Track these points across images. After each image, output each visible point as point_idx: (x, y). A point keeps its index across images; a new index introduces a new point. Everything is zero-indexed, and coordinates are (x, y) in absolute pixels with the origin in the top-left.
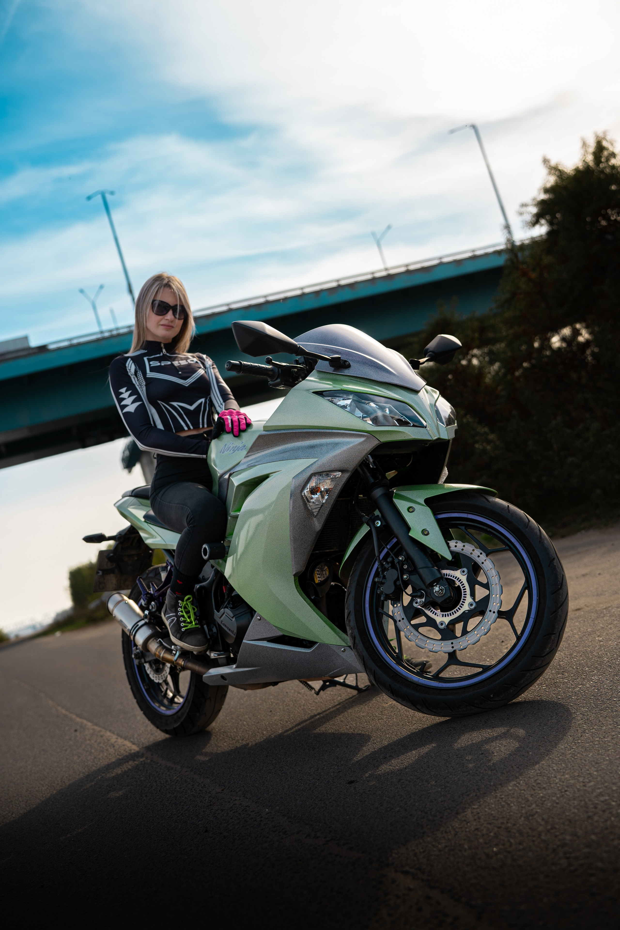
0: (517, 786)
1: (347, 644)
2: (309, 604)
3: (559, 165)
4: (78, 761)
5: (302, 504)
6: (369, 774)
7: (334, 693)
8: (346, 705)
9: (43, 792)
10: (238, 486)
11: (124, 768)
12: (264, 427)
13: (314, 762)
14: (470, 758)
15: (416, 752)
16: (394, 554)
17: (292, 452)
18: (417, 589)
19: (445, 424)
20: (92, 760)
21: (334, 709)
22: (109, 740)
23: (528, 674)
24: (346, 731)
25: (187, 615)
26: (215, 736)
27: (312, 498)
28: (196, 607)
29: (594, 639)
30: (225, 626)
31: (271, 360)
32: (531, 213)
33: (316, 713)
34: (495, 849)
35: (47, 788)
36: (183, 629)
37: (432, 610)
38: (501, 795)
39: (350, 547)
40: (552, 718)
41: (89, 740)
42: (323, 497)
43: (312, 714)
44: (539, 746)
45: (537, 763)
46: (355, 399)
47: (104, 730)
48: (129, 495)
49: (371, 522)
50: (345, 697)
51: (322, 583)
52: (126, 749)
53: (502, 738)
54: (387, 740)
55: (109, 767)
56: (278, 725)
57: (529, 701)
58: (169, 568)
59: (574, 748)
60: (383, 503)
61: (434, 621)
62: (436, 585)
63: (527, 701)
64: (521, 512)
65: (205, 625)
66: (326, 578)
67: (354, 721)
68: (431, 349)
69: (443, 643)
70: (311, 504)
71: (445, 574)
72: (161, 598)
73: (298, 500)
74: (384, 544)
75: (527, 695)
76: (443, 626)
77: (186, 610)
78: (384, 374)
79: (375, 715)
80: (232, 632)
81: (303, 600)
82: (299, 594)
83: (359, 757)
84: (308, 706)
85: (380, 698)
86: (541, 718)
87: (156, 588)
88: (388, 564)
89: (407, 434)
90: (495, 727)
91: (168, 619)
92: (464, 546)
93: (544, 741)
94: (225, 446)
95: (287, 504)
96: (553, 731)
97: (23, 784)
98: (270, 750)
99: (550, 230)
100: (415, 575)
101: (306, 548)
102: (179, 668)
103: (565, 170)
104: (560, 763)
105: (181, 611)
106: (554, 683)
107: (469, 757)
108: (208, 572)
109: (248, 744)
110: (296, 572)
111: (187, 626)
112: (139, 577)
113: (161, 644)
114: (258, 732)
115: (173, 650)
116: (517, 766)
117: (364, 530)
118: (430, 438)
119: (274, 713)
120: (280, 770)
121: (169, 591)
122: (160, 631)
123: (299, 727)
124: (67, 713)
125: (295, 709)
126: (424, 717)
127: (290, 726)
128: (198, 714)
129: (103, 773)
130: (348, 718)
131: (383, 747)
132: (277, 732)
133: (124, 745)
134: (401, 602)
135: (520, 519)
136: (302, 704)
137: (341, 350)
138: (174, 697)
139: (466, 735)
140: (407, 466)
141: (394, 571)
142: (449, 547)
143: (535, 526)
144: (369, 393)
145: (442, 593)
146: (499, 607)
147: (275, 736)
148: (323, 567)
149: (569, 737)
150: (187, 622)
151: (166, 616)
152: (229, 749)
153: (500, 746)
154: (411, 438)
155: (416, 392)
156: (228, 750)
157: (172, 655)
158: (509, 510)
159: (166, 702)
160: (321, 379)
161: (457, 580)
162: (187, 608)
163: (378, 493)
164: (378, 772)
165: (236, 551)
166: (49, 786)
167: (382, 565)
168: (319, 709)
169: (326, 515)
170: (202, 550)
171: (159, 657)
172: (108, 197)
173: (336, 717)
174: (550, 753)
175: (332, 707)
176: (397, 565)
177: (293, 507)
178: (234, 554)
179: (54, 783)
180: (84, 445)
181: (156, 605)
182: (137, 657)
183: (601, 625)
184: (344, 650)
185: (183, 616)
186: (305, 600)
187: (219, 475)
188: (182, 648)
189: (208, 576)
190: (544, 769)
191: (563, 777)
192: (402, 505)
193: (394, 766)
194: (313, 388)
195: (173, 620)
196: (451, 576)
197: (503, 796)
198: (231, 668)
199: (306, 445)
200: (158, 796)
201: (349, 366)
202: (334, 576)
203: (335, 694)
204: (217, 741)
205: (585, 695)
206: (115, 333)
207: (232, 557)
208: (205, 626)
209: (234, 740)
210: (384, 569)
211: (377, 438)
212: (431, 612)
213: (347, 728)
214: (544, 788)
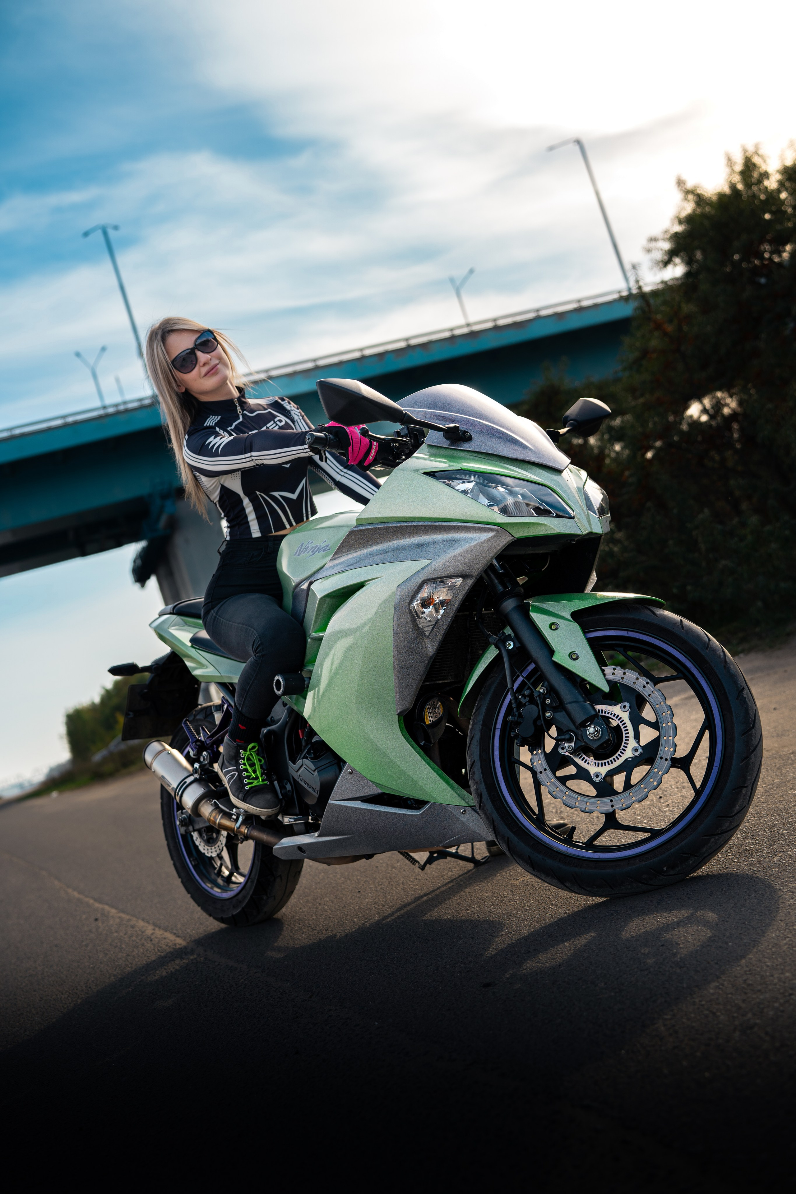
0: (720, 988)
1: (468, 803)
2: (418, 752)
3: (698, 187)
4: (105, 960)
5: (410, 620)
6: (510, 974)
7: (442, 868)
8: (462, 883)
9: (64, 1002)
10: (322, 599)
11: (169, 969)
12: (357, 520)
13: (430, 959)
14: (646, 952)
15: (570, 944)
16: (532, 684)
17: (396, 552)
18: (564, 731)
19: (597, 513)
20: (124, 959)
21: (445, 888)
22: (143, 932)
23: (713, 840)
24: (467, 917)
25: (251, 768)
26: (288, 925)
27: (423, 613)
28: (262, 757)
29: (786, 793)
30: (304, 782)
31: (367, 431)
32: (662, 250)
33: (421, 894)
34: (707, 1074)
35: (69, 996)
36: (247, 787)
37: (584, 758)
38: (700, 1001)
39: (472, 676)
40: (751, 897)
41: (116, 932)
42: (437, 611)
43: (417, 895)
44: (740, 934)
45: (743, 957)
46: (478, 481)
47: (134, 919)
48: (169, 612)
49: (501, 643)
50: (458, 872)
51: (434, 724)
52: (168, 943)
53: (686, 924)
54: (526, 929)
55: (149, 967)
56: (372, 909)
57: (713, 875)
58: (225, 706)
59: (789, 936)
60: (516, 619)
61: (587, 772)
62: (590, 725)
63: (711, 875)
64: (698, 629)
65: (275, 781)
66: (439, 718)
67: (476, 904)
68: (572, 417)
69: (600, 801)
70: (422, 620)
71: (600, 711)
72: (215, 746)
73: (405, 615)
74: (518, 671)
75: (710, 867)
76: (599, 778)
77: (250, 762)
78: (516, 448)
79: (504, 895)
80: (314, 790)
81: (410, 747)
82: (404, 740)
83: (492, 951)
84: (410, 885)
85: (506, 873)
86: (734, 897)
87: (208, 734)
88: (525, 698)
89: (550, 526)
90: (673, 910)
91: (226, 774)
92: (624, 673)
93: (745, 928)
94: (302, 547)
95: (389, 620)
96: (755, 915)
97: (35, 991)
98: (367, 943)
99: (687, 271)
100: (561, 711)
101: (415, 679)
102: (241, 838)
103: (706, 194)
104: (774, 956)
105: (243, 764)
106: (742, 851)
107: (646, 950)
108: (279, 713)
109: (335, 935)
110: (402, 710)
111: (252, 783)
112: (185, 719)
113: (216, 807)
114: (346, 920)
115: (232, 814)
116: (716, 961)
117: (491, 654)
118: (579, 533)
119: (363, 893)
120: (385, 970)
121: (226, 738)
122: (215, 789)
123: (402, 912)
124: (81, 897)
125: (391, 889)
126: (571, 897)
127: (389, 911)
128: (265, 897)
129: (142, 975)
130: (467, 900)
131: (523, 938)
132: (372, 919)
133: (165, 939)
134: (542, 748)
135: (697, 637)
136: (400, 882)
137: (459, 418)
138: (231, 874)
139: (634, 921)
140: (543, 570)
141: (534, 707)
142: (605, 675)
143: (717, 646)
144: (499, 473)
145: (597, 735)
146: (673, 753)
147: (371, 925)
148: (436, 703)
149: (780, 922)
150: (251, 777)
151: (224, 771)
152: (311, 942)
153: (685, 934)
154: (555, 532)
155: (559, 472)
156: (309, 943)
157: (232, 821)
158: (682, 626)
159: (220, 881)
160: (432, 455)
161: (617, 718)
162: (251, 760)
163: (509, 605)
164: (522, 971)
165: (318, 685)
166: (70, 993)
167: (516, 698)
168: (425, 888)
169: (441, 635)
170: (274, 683)
171: (215, 823)
172: (111, 233)
173: (449, 898)
174: (757, 944)
175: (443, 886)
176: (538, 699)
177: (398, 625)
178: (316, 688)
179: (77, 990)
180: (84, 552)
181: (208, 756)
182: (183, 823)
183: (792, 775)
184: (465, 811)
185: (246, 770)
186: (413, 747)
187: (293, 584)
188: (246, 812)
189: (278, 718)
190: (754, 966)
191: (782, 976)
192: (541, 621)
193: (543, 963)
194: (424, 468)
195: (233, 776)
196: (608, 713)
197: (703, 1003)
198: (312, 836)
199: (414, 542)
200: (222, 1005)
201: (470, 439)
202: (449, 715)
203: (444, 869)
204: (292, 932)
205: (789, 866)
206: (122, 408)
207: (312, 692)
208: (276, 783)
209: (316, 930)
210: (520, 705)
211: (510, 532)
212: (582, 760)
213: (468, 913)
214: (759, 991)
